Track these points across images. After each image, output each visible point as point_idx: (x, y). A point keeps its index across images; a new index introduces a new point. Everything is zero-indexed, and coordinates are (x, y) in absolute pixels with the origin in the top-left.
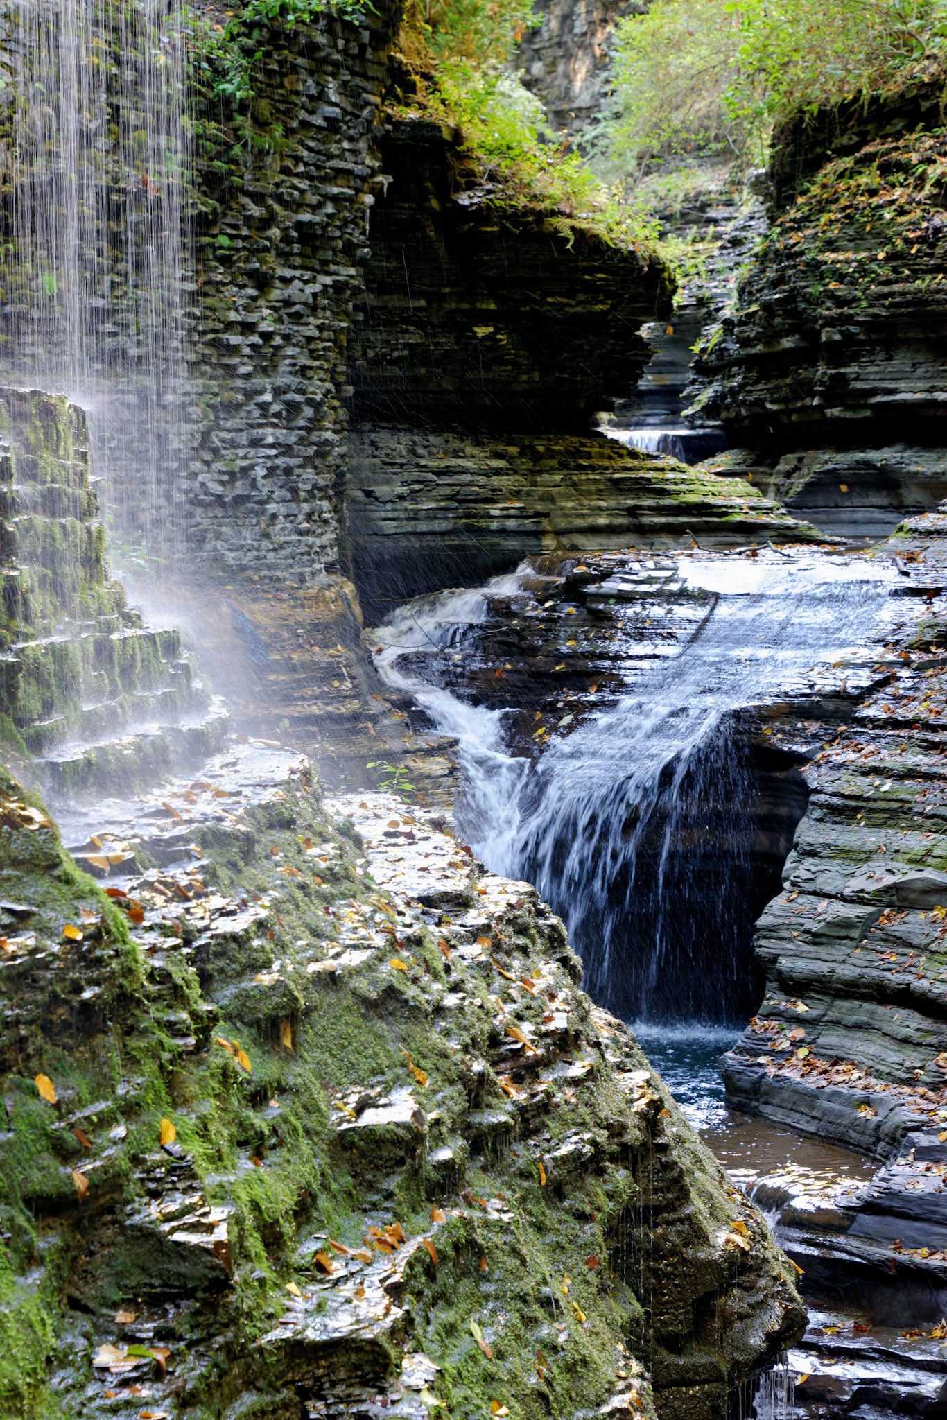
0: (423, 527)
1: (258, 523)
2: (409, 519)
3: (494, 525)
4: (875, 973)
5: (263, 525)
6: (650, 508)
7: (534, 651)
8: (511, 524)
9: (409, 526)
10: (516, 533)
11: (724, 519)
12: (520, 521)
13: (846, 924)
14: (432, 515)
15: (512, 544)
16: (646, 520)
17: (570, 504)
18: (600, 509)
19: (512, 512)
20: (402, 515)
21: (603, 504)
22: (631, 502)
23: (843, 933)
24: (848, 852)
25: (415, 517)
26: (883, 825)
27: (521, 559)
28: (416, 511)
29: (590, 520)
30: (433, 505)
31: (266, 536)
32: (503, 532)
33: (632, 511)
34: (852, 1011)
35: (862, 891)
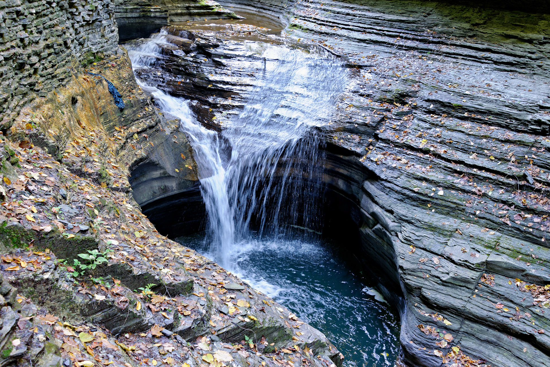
0: (129, 15)
1: (100, 30)
2: (124, 12)
3: (152, 15)
4: (500, 318)
5: (102, 31)
6: (193, 7)
7: (194, 76)
8: (158, 14)
9: (124, 15)
10: (159, 18)
11: (213, 11)
12: (160, 14)
13: (465, 281)
14: (132, 11)
15: (158, 22)
16: (192, 11)
17: (170, 5)
18: (178, 7)
19: (158, 10)
20: (122, 11)
21: (179, 5)
22: (187, 5)
23: (462, 284)
24: (435, 228)
25: (126, 11)
26: (448, 214)
27: (161, 27)
28: (127, 9)
29: (176, 11)
30: (132, 7)
31: (103, 36)
32: (155, 17)
33: (188, 8)
34: (482, 331)
35: (466, 261)
